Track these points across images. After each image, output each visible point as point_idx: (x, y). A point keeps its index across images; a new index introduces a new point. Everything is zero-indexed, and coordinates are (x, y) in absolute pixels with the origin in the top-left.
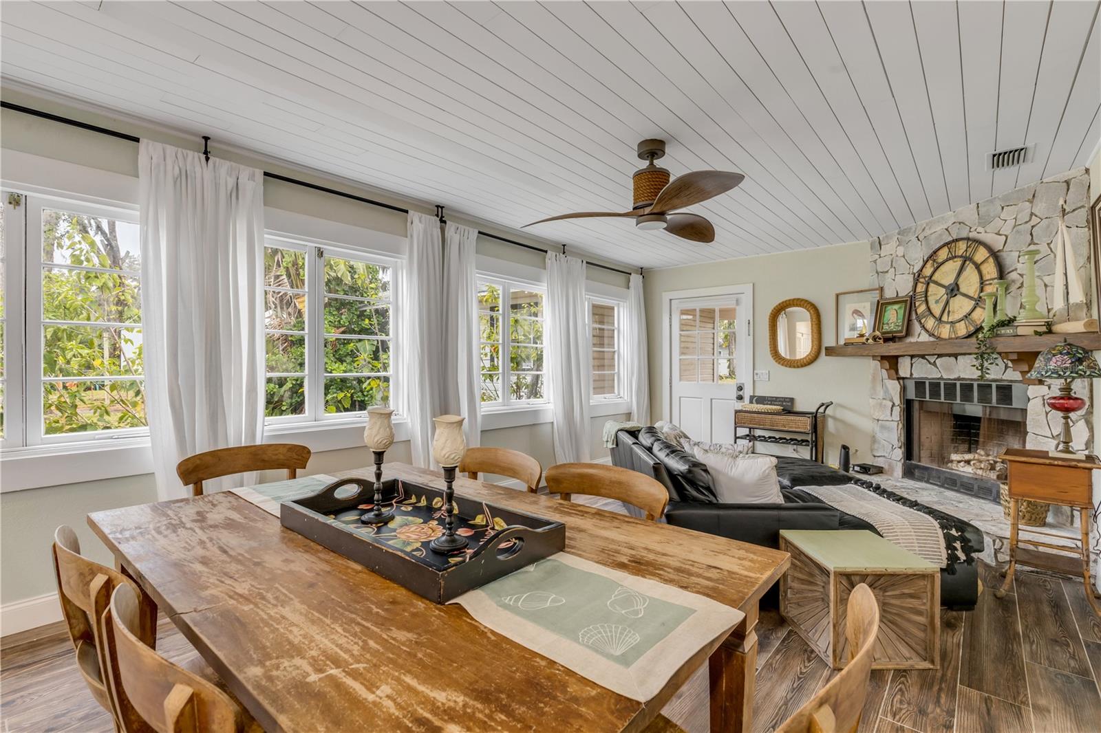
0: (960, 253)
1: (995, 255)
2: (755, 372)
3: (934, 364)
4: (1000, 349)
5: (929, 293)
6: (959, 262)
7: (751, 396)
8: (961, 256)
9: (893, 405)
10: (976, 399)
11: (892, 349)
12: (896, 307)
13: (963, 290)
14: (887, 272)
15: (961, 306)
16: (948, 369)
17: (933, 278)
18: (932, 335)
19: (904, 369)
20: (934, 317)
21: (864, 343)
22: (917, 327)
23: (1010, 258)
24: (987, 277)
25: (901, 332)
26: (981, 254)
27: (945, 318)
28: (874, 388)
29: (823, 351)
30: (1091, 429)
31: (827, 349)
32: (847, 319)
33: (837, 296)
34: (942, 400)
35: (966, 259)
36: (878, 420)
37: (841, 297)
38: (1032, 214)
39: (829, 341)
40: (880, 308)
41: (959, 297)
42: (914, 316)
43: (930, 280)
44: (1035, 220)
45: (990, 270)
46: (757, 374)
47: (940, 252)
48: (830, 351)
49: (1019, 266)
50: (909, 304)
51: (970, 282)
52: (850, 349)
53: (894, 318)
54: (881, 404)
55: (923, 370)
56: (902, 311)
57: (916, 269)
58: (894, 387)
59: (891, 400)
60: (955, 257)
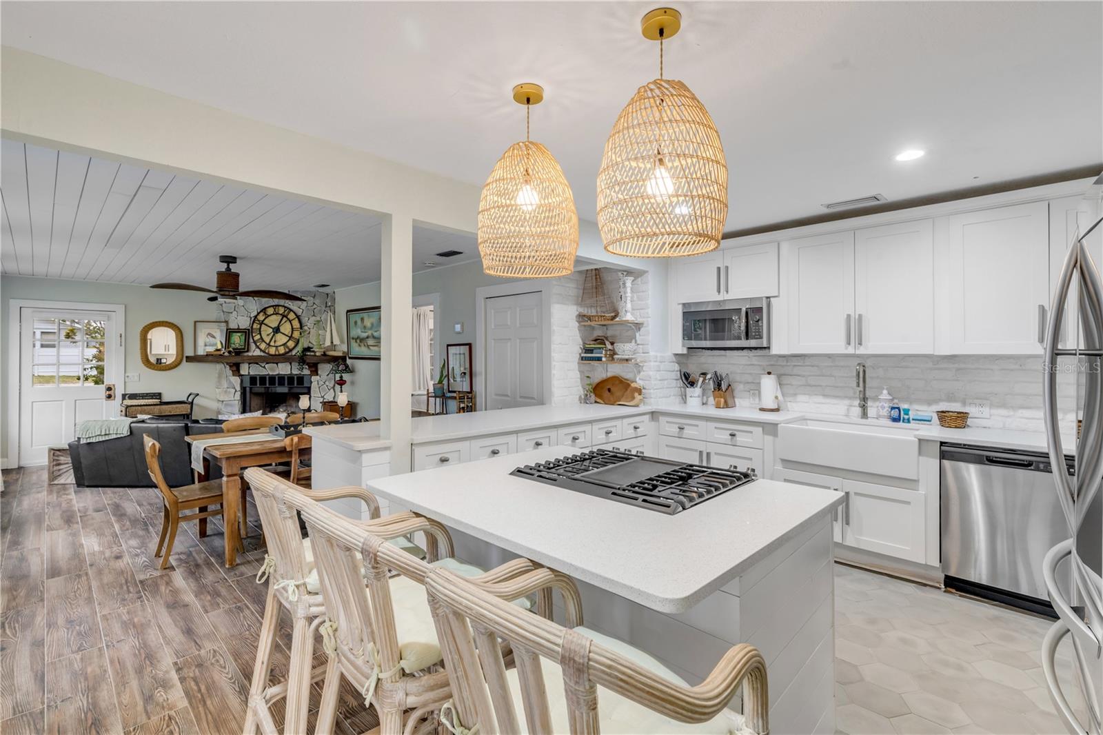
0: (281, 313)
1: (298, 317)
2: (127, 375)
3: (264, 367)
4: (308, 361)
5: (262, 330)
6: (280, 317)
7: (123, 395)
8: (281, 314)
9: (236, 391)
10: (286, 384)
11: (237, 359)
12: (239, 334)
13: (282, 330)
14: (232, 313)
15: (281, 339)
16: (272, 369)
17: (264, 322)
18: (264, 352)
19: (244, 369)
20: (265, 343)
21: (221, 355)
22: (253, 346)
23: (304, 320)
24: (295, 327)
25: (244, 349)
26: (292, 316)
27: (272, 344)
28: (219, 382)
29: (185, 359)
30: (335, 392)
31: (187, 357)
32: (202, 339)
33: (195, 322)
34: (268, 386)
35: (284, 316)
36: (223, 401)
37: (197, 323)
38: (314, 303)
39: (189, 352)
40: (229, 333)
41: (279, 334)
42: (251, 340)
43: (262, 323)
44: (315, 306)
45: (296, 324)
46: (128, 377)
47: (268, 310)
48: (189, 359)
49: (308, 324)
50: (247, 333)
51: (286, 328)
52: (210, 358)
53: (237, 340)
54: (226, 392)
55: (256, 370)
56: (244, 338)
57: (253, 315)
58: (236, 381)
59: (234, 388)
60: (278, 314)
